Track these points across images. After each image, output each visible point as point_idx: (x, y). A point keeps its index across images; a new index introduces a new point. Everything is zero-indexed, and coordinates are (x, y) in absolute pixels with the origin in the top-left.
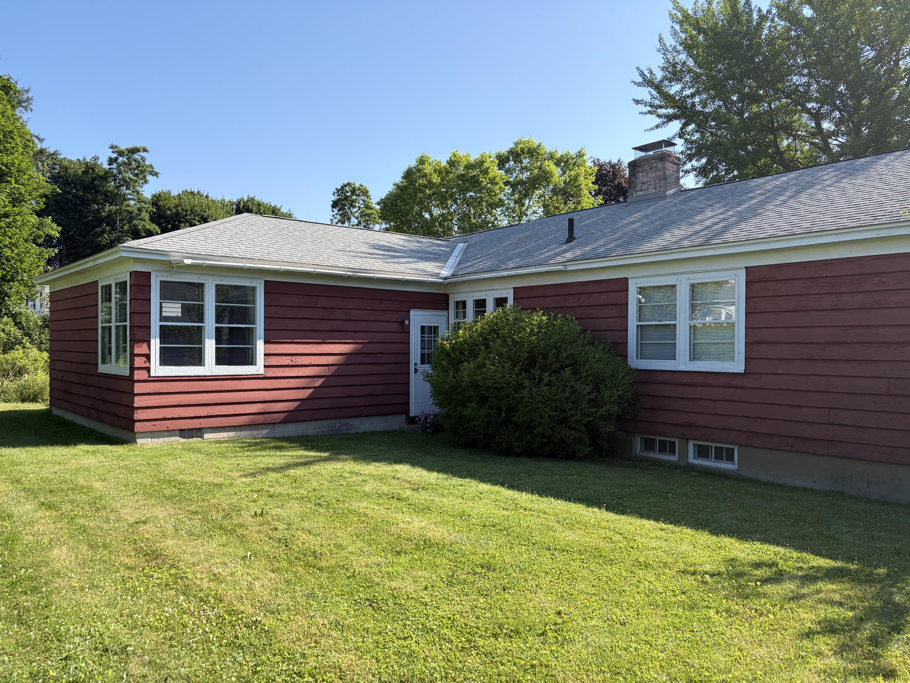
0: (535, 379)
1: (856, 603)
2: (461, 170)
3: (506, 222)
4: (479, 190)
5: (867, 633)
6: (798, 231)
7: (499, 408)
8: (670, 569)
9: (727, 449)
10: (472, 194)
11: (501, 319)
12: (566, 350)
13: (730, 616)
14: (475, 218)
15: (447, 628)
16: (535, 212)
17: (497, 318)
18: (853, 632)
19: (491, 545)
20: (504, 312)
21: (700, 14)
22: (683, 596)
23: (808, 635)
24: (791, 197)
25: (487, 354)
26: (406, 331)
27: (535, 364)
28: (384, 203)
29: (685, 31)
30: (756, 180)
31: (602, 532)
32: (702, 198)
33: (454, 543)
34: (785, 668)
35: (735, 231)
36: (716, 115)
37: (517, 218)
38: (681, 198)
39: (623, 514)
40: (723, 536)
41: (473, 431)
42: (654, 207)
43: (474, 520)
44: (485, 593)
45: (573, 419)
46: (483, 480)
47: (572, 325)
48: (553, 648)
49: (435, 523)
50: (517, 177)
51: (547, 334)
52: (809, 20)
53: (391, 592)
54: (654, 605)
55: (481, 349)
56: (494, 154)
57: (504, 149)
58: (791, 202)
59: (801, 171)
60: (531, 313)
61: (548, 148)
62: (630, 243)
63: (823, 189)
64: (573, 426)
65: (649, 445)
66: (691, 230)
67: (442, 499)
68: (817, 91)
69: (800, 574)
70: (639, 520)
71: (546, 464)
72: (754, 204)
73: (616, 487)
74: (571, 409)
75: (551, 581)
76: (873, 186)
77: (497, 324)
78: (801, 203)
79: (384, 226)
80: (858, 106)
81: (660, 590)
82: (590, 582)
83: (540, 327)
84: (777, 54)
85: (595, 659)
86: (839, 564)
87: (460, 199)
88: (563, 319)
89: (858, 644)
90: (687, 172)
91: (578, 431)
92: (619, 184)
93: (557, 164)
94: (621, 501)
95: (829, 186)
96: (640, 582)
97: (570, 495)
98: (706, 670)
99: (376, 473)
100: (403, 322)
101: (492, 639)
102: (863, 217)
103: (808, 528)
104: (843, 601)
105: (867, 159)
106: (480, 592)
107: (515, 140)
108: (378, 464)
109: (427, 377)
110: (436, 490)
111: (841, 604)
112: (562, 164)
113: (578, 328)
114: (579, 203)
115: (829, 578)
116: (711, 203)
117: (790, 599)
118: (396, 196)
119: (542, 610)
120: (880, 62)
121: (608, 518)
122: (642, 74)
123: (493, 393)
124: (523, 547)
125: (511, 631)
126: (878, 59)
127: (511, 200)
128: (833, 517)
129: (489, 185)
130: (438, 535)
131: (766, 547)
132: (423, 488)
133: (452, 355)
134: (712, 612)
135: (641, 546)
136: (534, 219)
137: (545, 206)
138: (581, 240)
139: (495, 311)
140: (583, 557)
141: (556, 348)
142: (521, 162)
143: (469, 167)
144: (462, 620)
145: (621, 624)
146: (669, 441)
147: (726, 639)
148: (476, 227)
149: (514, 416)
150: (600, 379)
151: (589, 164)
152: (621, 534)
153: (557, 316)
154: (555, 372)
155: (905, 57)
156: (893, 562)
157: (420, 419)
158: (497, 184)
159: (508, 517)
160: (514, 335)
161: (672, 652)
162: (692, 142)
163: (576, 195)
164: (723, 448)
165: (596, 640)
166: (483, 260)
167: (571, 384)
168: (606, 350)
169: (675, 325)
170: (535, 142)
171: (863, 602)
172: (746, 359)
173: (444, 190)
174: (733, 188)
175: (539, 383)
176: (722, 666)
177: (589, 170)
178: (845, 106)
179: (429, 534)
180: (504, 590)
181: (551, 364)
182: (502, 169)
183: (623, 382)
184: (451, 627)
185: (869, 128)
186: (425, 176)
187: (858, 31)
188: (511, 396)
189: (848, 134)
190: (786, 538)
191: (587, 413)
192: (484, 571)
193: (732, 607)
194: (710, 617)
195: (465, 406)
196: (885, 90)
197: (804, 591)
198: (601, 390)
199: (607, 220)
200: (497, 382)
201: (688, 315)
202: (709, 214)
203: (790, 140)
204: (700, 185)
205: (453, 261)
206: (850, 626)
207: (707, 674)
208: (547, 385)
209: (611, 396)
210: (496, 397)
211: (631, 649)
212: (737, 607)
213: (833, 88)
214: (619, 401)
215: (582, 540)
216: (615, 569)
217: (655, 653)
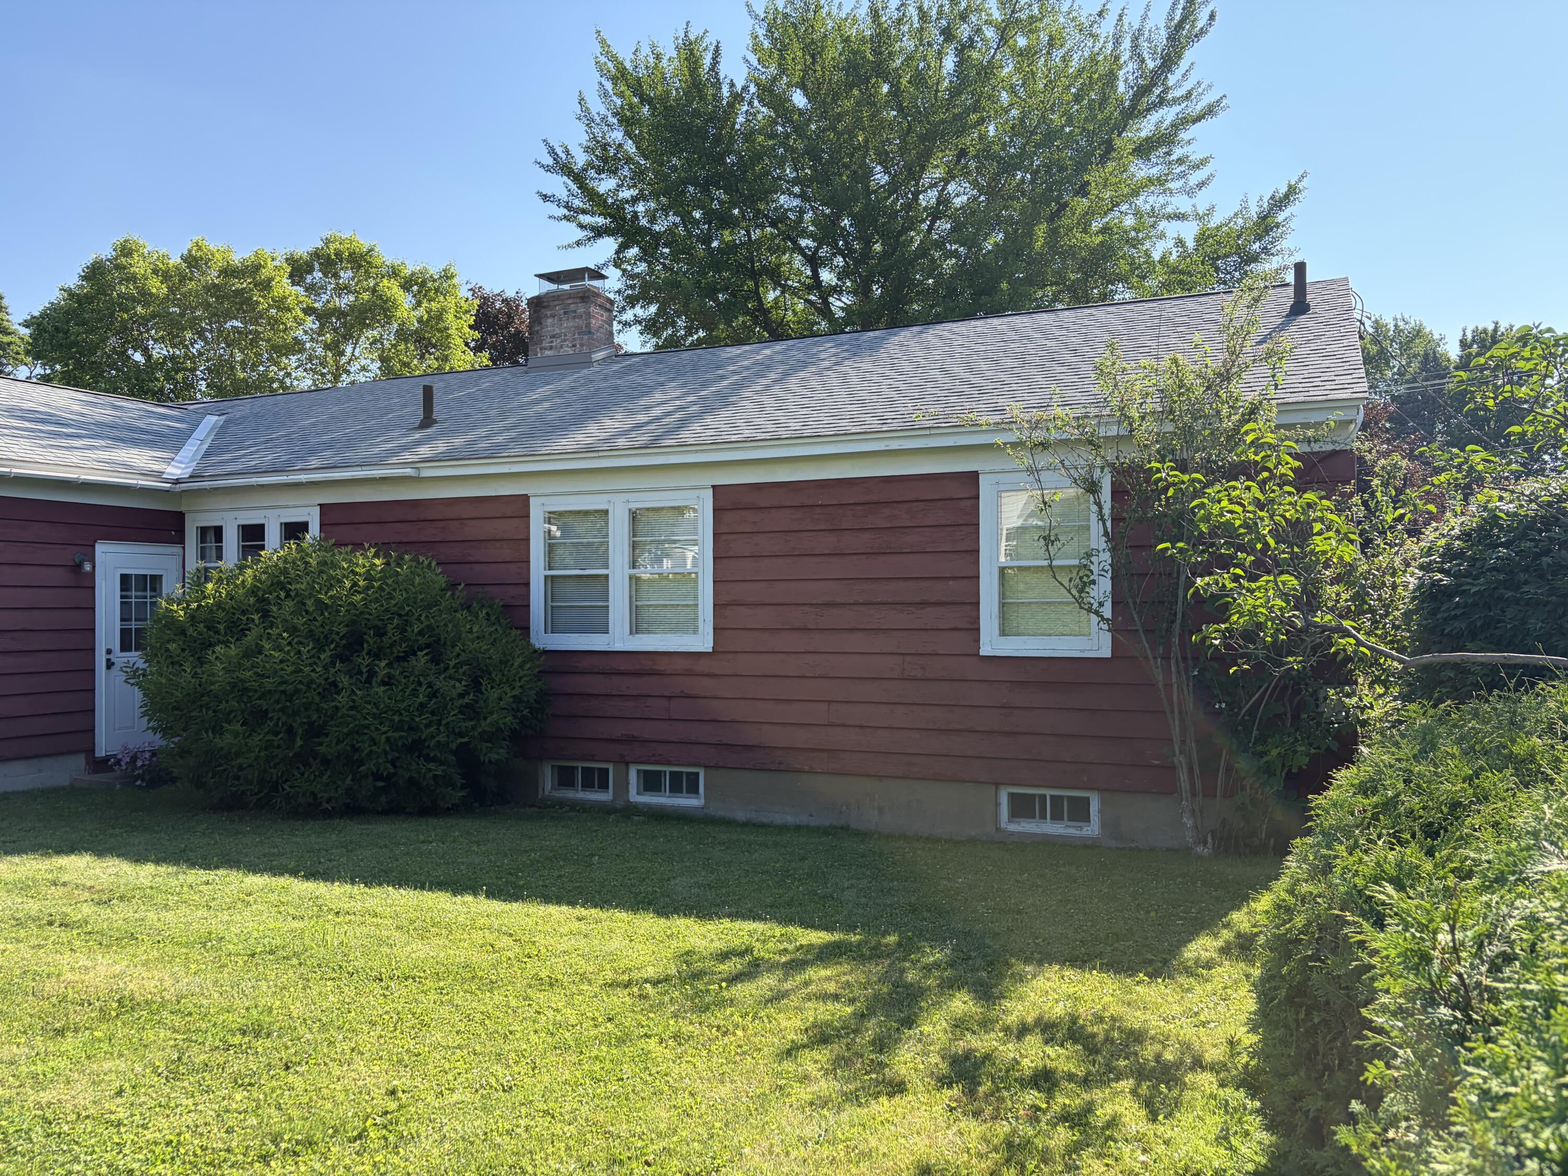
0: (360, 673)
1: (857, 992)
2: (213, 276)
3: (310, 382)
4: (251, 318)
5: (869, 1035)
6: (784, 433)
7: (290, 731)
8: (590, 984)
9: (688, 774)
10: (237, 324)
11: (294, 563)
12: (418, 619)
13: (680, 1044)
14: (244, 370)
15: (163, 1161)
16: (364, 369)
17: (286, 561)
18: (852, 1036)
19: (264, 988)
20: (300, 549)
21: (642, 72)
22: (608, 1025)
23: (791, 1052)
24: (776, 381)
25: (265, 628)
26: (88, 585)
27: (362, 645)
28: (39, 325)
29: (621, 95)
30: (728, 349)
31: (478, 936)
32: (648, 371)
33: (186, 997)
34: (756, 1109)
35: (696, 427)
36: (669, 238)
37: (329, 377)
38: (616, 367)
39: (516, 901)
40: (676, 916)
41: (237, 778)
42: (571, 378)
43: (231, 946)
44: (247, 1080)
45: (432, 743)
46: (254, 868)
47: (429, 574)
48: (377, 1159)
49: (145, 964)
50: (328, 302)
51: (383, 590)
52: (801, 112)
53: (39, 1113)
54: (561, 1048)
55: (253, 620)
56: (281, 254)
57: (302, 250)
58: (776, 389)
59: (790, 342)
60: (352, 551)
61: (386, 256)
62: (531, 436)
63: (819, 374)
64: (432, 754)
65: (566, 778)
66: (629, 422)
67: (164, 914)
68: (814, 223)
69: (784, 959)
70: (542, 908)
71: (382, 828)
72: (726, 387)
73: (506, 855)
74: (428, 726)
75: (381, 1037)
76: (883, 375)
77: (285, 571)
78: (788, 390)
79: (39, 370)
80: (867, 252)
81: (573, 1021)
82: (453, 1026)
83: (369, 577)
84: (757, 157)
85: (454, 1162)
86: (836, 937)
87: (211, 331)
88: (414, 564)
89: (857, 1054)
90: (626, 324)
91: (442, 764)
92: (518, 332)
93: (406, 286)
94: (513, 879)
95: (828, 369)
96: (539, 1013)
97: (423, 878)
98: (640, 1138)
99: (11, 877)
100: (79, 566)
101: (257, 1165)
102: (869, 420)
103: (798, 887)
104: (839, 991)
105: (877, 333)
106: (237, 1083)
107: (326, 234)
108: (17, 859)
109: (134, 676)
110: (151, 898)
111: (836, 997)
112: (415, 288)
113: (442, 581)
114: (446, 359)
115: (822, 960)
116: (662, 379)
117: (767, 1001)
118: (67, 312)
119: (360, 1093)
120: (896, 192)
121: (490, 910)
122: (552, 152)
123: (278, 702)
124: (328, 983)
125: (298, 1143)
126: (893, 187)
127: (317, 342)
128: (832, 866)
129: (273, 311)
130: (150, 985)
131: (738, 924)
132: (121, 898)
133: (190, 631)
134: (653, 1043)
135: (543, 951)
136: (363, 380)
137: (383, 359)
138: (446, 425)
139: (282, 547)
140: (441, 984)
141: (400, 616)
142: (336, 276)
143: (228, 272)
144: (196, 1142)
145: (504, 1091)
146: (599, 769)
147: (671, 1081)
148: (248, 386)
149: (321, 744)
150: (483, 671)
151: (464, 293)
152: (511, 935)
153: (403, 559)
154: (398, 659)
155: (925, 191)
156: (906, 925)
157: (118, 762)
158: (289, 310)
159: (303, 931)
160: (319, 592)
161: (587, 1120)
162: (633, 277)
163: (441, 345)
164: (681, 773)
165: (459, 1128)
166: (258, 451)
167: (429, 679)
168: (493, 618)
169: (607, 576)
170: (363, 243)
171: (866, 989)
172: (715, 629)
173: (177, 310)
174: (695, 359)
175: (368, 681)
176: (663, 1127)
177: (463, 304)
178: (851, 251)
179: (131, 986)
180: (288, 1068)
181: (391, 646)
182: (298, 284)
183: (522, 673)
184: (173, 1159)
185: (882, 287)
186: (133, 278)
187: (866, 141)
188: (313, 707)
189: (854, 292)
190: (767, 906)
191: (457, 730)
192: (246, 1039)
193: (684, 1030)
194: (649, 1052)
195: (217, 730)
196: (900, 234)
197: (787, 986)
198: (483, 688)
199: (492, 394)
200: (285, 682)
201: (626, 560)
202: (658, 396)
203: (778, 293)
204: (649, 348)
205: (192, 450)
206: (847, 1028)
207: (640, 1144)
208: (384, 683)
209: (500, 699)
210: (283, 710)
211: (518, 1130)
212: (691, 1028)
213: (834, 220)
214: (514, 706)
215: (442, 955)
216: (498, 998)
217: (558, 1129)
